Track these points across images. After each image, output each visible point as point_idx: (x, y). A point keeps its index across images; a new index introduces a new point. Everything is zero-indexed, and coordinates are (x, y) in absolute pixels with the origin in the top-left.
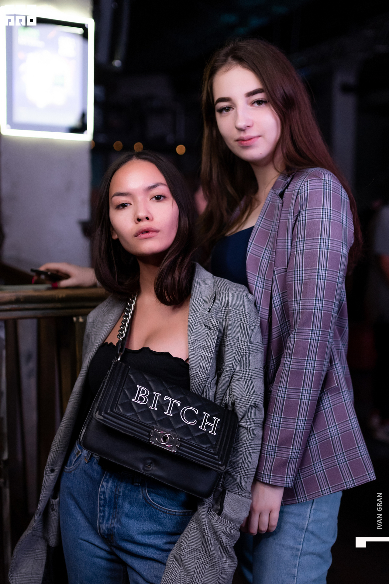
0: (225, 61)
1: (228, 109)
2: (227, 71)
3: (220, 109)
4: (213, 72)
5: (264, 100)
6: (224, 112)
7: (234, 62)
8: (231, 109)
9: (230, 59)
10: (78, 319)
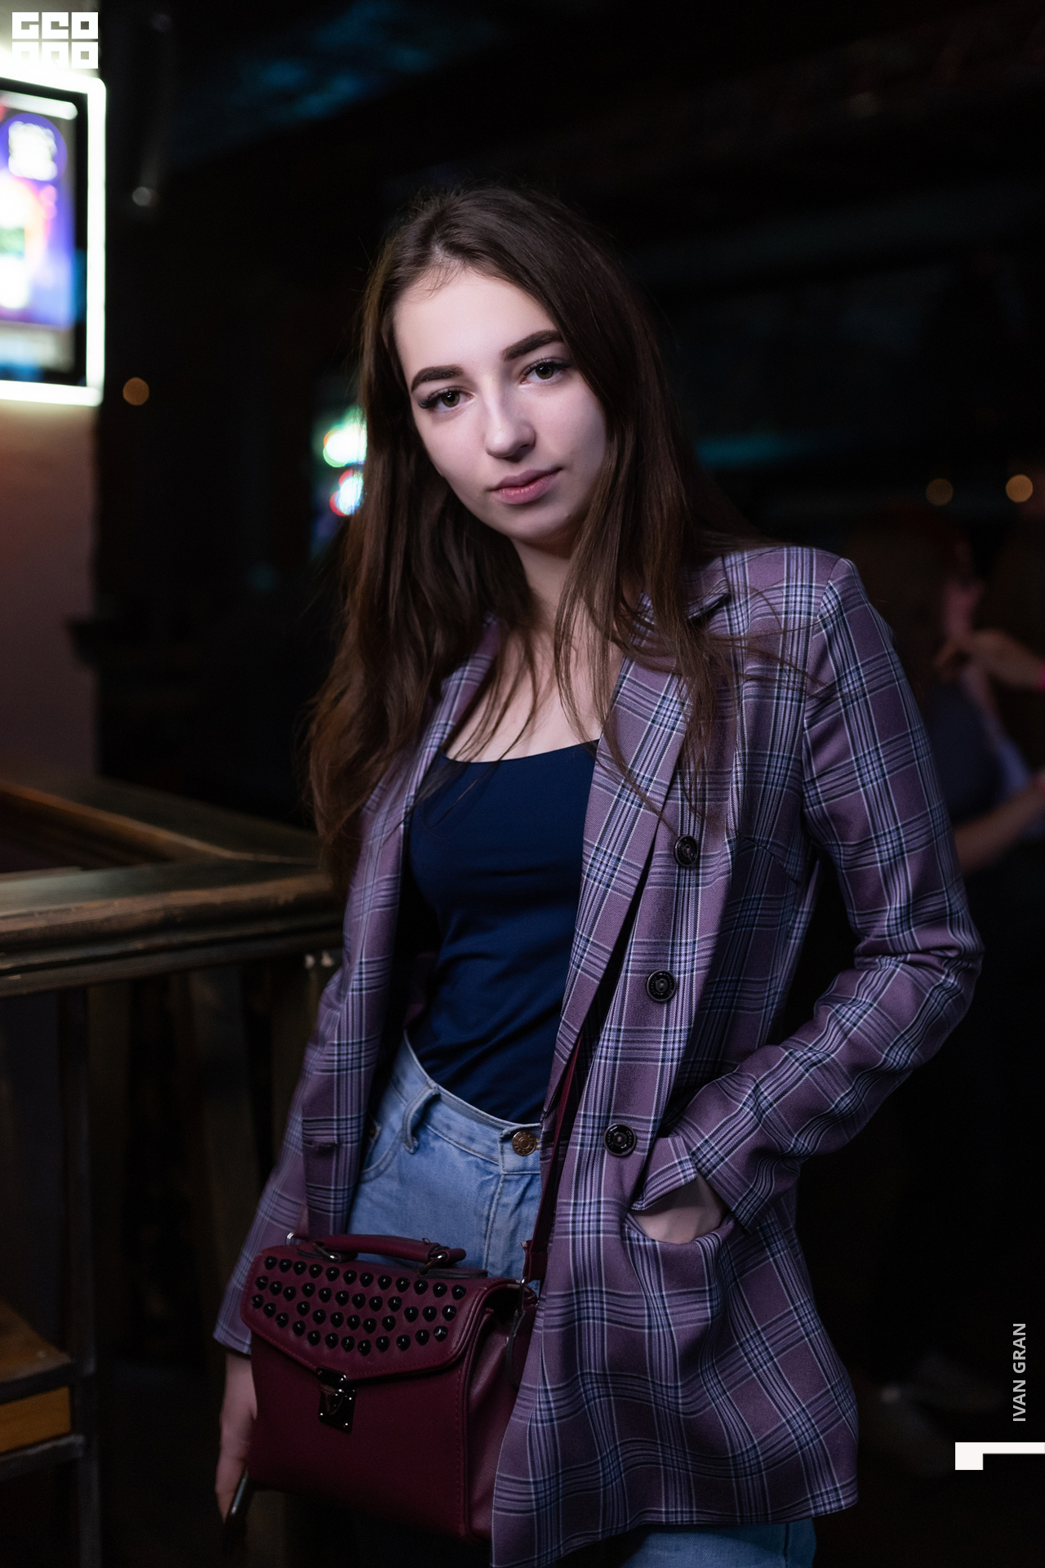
0: (422, 261)
1: (451, 398)
2: (437, 288)
3: (429, 397)
4: (391, 294)
5: (557, 361)
6: (442, 406)
7: (456, 262)
8: (462, 397)
9: (439, 253)
10: (318, 959)
